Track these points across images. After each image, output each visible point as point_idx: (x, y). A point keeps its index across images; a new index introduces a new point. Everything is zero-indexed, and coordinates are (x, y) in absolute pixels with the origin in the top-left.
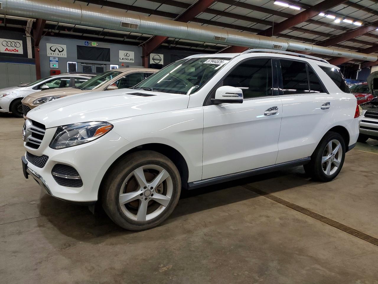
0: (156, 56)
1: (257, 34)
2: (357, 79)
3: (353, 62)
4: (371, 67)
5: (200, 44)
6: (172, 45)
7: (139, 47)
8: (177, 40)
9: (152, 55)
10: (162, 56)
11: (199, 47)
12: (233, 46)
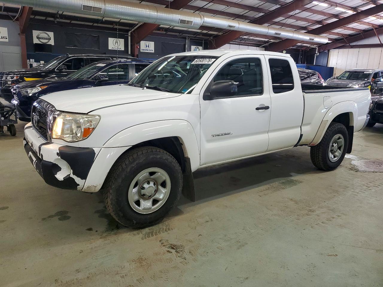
0: (43, 34)
1: (165, 7)
2: (314, 64)
3: (309, 45)
4: (329, 51)
5: (100, 20)
6: (58, 20)
7: (14, 21)
8: (60, 12)
9: (35, 33)
10: (51, 34)
11: (100, 23)
12: (145, 23)
